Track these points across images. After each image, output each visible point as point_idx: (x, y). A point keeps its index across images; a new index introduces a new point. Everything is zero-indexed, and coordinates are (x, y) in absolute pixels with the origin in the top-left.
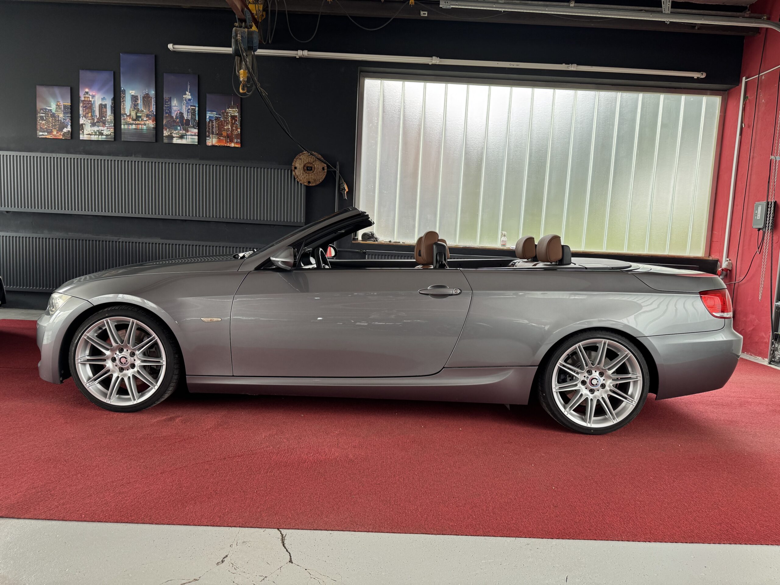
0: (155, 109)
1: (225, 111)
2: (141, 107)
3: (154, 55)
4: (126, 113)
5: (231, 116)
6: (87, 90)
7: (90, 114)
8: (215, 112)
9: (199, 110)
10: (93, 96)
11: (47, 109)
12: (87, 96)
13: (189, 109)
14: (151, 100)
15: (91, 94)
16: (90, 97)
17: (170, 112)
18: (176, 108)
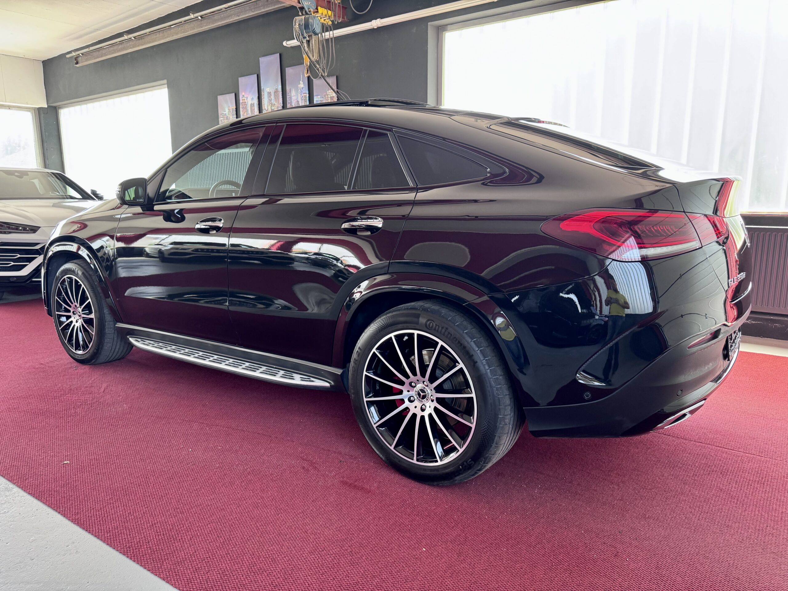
0: (282, 101)
1: (326, 93)
2: (273, 101)
3: (278, 54)
4: (266, 108)
5: (330, 97)
6: (243, 94)
7: (246, 113)
8: (319, 95)
9: (309, 97)
10: (247, 98)
11: (223, 114)
12: (243, 99)
13: (302, 97)
14: (279, 94)
15: (245, 96)
16: (245, 99)
17: (291, 102)
18: (294, 97)
